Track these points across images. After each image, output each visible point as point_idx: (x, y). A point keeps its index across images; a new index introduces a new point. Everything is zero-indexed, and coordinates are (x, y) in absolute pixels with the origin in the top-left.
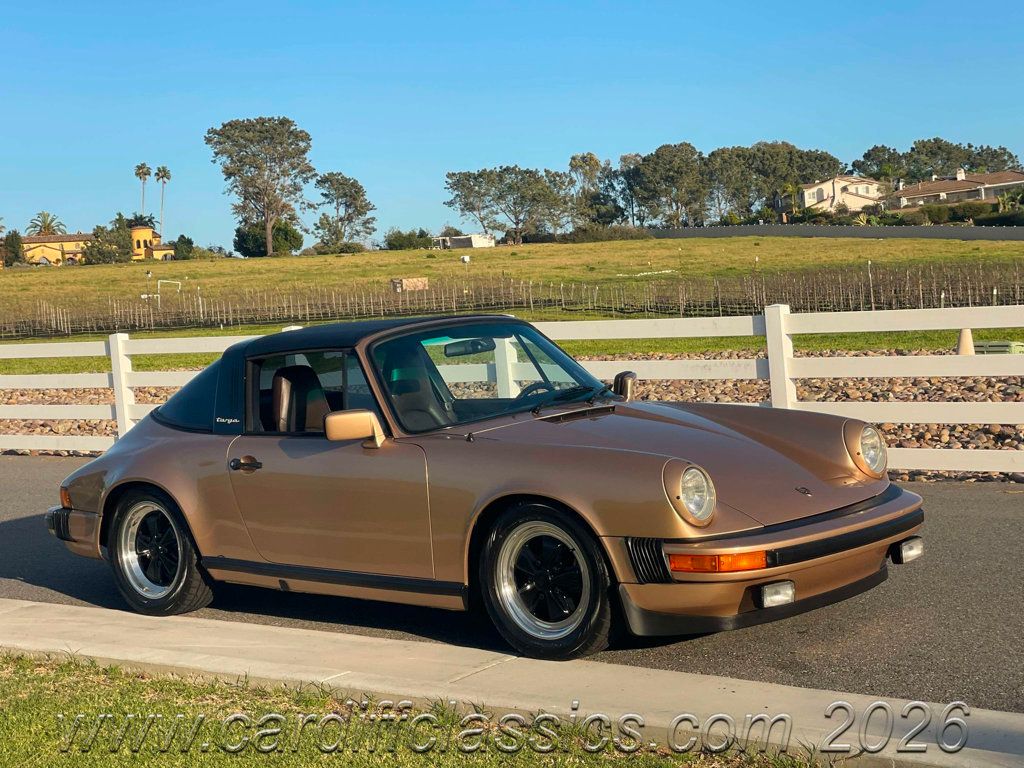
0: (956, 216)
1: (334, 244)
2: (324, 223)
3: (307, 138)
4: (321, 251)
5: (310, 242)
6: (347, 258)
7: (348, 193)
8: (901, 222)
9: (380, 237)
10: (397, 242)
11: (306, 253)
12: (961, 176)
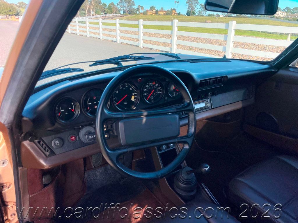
1: (200, 15)
2: (199, 11)
4: (198, 16)
5: (197, 14)
6: (201, 17)
10: (209, 15)
11: (196, 16)
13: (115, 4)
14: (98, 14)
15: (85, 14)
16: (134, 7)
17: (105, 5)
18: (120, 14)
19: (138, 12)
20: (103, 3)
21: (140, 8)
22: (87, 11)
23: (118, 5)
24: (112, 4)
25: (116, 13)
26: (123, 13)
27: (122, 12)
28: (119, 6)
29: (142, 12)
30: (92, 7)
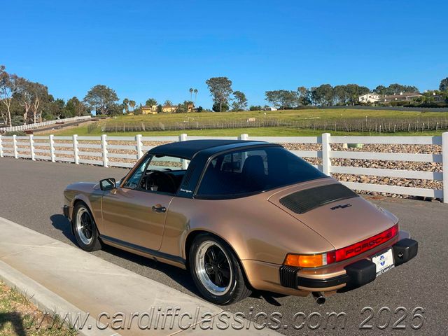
0: (399, 105)
1: (237, 109)
2: (234, 104)
3: (231, 82)
4: (233, 111)
5: (231, 108)
6: (239, 113)
7: (241, 96)
8: (384, 106)
9: (248, 108)
10: (253, 109)
11: (230, 111)
12: (401, 94)
13: (81, 100)
14: (48, 119)
15: (22, 121)
16: (116, 102)
17: (62, 102)
18: (90, 117)
19: (124, 111)
20: (56, 99)
21: (128, 104)
22: (25, 115)
23: (86, 101)
24: (75, 100)
25: (82, 115)
26: (97, 114)
27: (94, 113)
28: (87, 103)
29: (132, 110)
30: (36, 108)
